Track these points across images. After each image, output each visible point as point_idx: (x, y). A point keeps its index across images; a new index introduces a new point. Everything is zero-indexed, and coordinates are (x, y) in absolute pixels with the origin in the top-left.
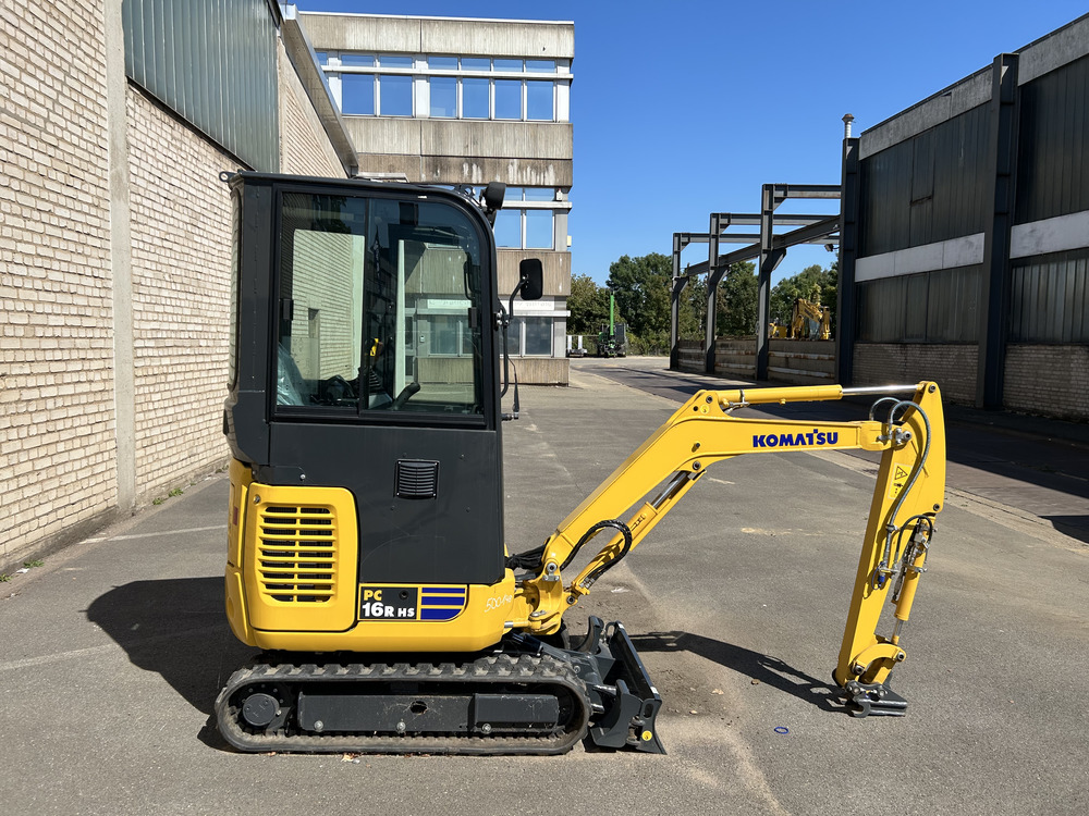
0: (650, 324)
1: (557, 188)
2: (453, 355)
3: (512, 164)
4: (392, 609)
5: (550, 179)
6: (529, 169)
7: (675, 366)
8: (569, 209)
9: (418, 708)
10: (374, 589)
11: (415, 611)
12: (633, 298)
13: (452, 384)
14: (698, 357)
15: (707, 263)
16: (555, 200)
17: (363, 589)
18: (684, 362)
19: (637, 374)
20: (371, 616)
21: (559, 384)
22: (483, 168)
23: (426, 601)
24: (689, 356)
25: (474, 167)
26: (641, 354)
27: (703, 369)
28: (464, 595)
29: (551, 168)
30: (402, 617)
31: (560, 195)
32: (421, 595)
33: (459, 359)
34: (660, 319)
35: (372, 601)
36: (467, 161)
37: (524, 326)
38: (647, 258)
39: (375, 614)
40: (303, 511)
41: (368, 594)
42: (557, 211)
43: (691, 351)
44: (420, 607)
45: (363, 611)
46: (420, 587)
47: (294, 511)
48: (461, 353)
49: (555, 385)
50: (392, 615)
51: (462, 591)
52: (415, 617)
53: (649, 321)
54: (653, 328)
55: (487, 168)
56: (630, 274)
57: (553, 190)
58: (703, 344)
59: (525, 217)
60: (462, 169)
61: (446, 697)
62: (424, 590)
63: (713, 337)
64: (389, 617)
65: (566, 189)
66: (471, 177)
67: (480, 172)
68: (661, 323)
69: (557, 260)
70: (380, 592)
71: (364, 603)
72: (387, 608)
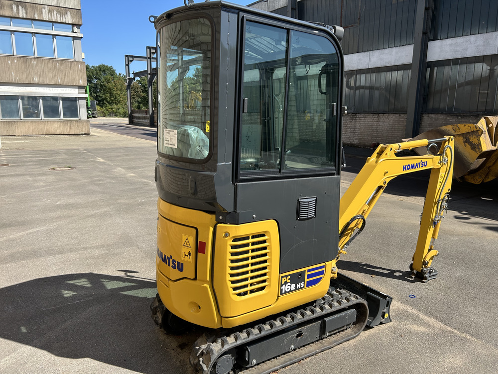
0: (107, 100)
1: (73, 25)
2: (17, 119)
3: (44, 8)
4: (294, 285)
5: (69, 19)
6: (55, 12)
7: (131, 122)
8: (81, 38)
9: (300, 335)
10: (286, 276)
11: (304, 284)
12: (94, 87)
13: (19, 136)
14: (145, 118)
15: (147, 71)
16: (73, 32)
17: (282, 277)
18: (136, 120)
19: (116, 127)
20: (286, 292)
21: (85, 134)
22: (26, 8)
23: (309, 276)
24: (139, 118)
25: (20, 7)
26: (105, 116)
27: (148, 124)
28: (324, 269)
29: (69, 13)
30: (299, 289)
31: (75, 29)
32: (307, 273)
33: (21, 121)
34: (112, 98)
35: (286, 283)
36: (15, 4)
37: (61, 102)
38: (99, 67)
39: (287, 290)
40: (253, 237)
41: (284, 280)
42: (74, 38)
43: (140, 115)
44: (306, 280)
45: (282, 290)
46: (306, 269)
47: (248, 238)
48: (22, 118)
49: (82, 134)
50: (294, 289)
51: (323, 267)
52: (304, 287)
53: (106, 99)
54: (108, 102)
55: (29, 9)
56: (91, 75)
57: (71, 26)
58: (147, 112)
59: (55, 40)
60: (12, 8)
61: (311, 325)
62: (309, 271)
63: (152, 109)
64: (293, 290)
65: (79, 26)
66: (18, 13)
67: (24, 11)
68: (113, 100)
69: (77, 66)
70: (289, 277)
71: (282, 285)
72: (292, 285)
